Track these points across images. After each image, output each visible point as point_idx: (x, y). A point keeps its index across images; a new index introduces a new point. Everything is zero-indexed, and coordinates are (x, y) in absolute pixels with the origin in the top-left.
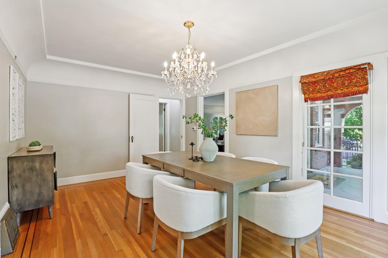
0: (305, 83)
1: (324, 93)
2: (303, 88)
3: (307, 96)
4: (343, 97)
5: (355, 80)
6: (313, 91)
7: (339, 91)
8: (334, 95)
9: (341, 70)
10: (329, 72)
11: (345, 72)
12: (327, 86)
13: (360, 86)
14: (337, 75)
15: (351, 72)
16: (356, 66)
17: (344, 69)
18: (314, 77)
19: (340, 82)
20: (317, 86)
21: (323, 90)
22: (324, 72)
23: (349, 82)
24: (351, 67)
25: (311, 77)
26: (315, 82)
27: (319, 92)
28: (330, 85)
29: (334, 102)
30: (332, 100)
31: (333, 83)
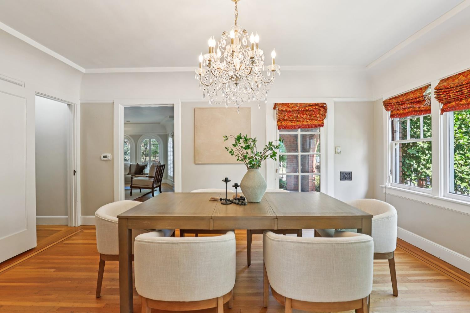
0: (282, 111)
1: (294, 122)
2: (280, 115)
3: (279, 124)
4: (308, 128)
5: (318, 115)
6: (286, 120)
7: (305, 123)
8: (302, 125)
9: (309, 104)
10: (301, 104)
11: (312, 107)
12: (299, 117)
13: (319, 121)
14: (307, 108)
15: (316, 108)
16: (321, 104)
17: (311, 104)
18: (288, 107)
19: (309, 115)
20: (291, 116)
21: (295, 120)
22: (297, 104)
23: (314, 116)
24: (315, 103)
25: (285, 106)
26: (290, 112)
27: (290, 121)
28: (301, 116)
29: (301, 132)
30: (300, 129)
31: (304, 115)
